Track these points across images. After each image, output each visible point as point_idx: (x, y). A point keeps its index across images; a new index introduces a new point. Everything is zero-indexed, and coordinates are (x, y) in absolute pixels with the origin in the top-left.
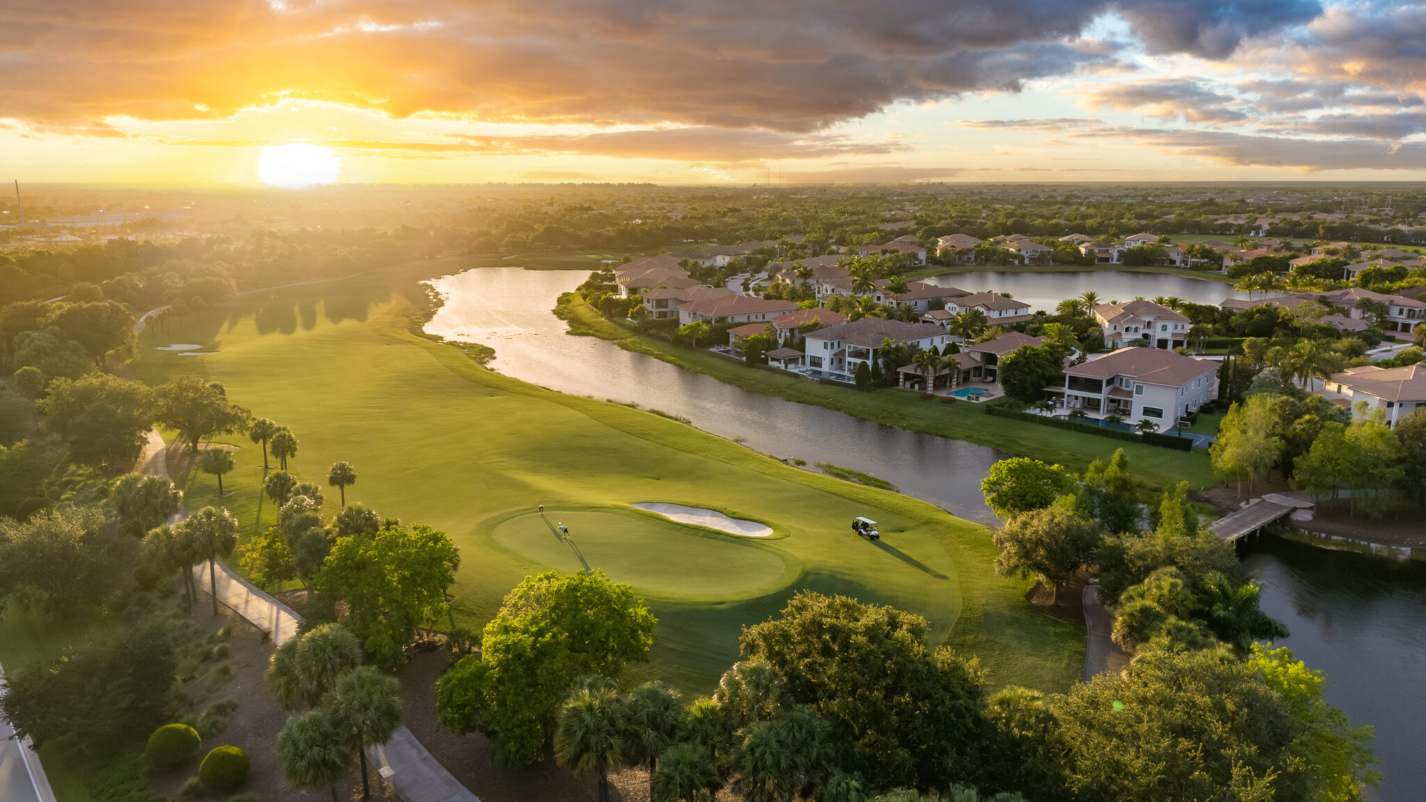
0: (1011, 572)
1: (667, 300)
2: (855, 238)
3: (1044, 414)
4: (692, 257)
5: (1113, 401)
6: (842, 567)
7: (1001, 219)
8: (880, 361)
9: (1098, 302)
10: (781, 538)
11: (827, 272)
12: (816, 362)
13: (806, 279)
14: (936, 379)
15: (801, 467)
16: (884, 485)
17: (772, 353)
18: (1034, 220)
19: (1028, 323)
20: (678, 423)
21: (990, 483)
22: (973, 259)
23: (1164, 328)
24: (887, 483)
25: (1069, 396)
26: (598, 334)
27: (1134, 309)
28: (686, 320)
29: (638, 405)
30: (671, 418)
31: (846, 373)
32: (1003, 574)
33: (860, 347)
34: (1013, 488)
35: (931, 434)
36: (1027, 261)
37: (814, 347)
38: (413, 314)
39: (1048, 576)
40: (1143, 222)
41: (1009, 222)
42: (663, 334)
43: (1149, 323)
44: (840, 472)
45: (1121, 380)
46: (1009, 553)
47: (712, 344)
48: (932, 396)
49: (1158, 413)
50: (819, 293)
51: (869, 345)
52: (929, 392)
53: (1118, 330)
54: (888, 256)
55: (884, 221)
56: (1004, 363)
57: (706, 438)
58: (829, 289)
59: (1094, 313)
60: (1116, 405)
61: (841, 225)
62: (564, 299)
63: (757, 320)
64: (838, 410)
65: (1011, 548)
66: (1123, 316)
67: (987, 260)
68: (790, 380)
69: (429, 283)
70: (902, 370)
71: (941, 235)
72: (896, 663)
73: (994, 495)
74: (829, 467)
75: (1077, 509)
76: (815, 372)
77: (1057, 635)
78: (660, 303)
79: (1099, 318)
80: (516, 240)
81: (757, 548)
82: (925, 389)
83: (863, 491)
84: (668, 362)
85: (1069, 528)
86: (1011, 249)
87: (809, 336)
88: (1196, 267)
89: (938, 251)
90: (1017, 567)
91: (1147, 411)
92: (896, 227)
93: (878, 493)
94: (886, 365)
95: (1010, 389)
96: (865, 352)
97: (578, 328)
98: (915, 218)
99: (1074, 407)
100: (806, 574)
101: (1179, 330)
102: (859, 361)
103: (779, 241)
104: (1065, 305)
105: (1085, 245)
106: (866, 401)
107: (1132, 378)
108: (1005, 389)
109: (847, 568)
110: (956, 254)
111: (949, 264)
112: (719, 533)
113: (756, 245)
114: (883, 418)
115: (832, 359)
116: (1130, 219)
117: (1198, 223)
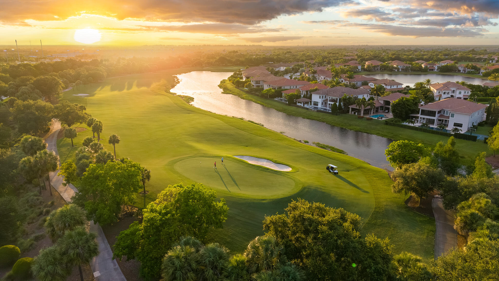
0: (400, 191)
1: (260, 81)
2: (334, 61)
3: (410, 124)
4: (271, 67)
5: (440, 120)
6: (321, 186)
7: (390, 56)
8: (342, 103)
9: (431, 83)
10: (295, 172)
11: (323, 72)
12: (316, 104)
13: (314, 74)
14: (365, 110)
15: (307, 144)
16: (341, 152)
17: (298, 100)
18: (403, 56)
19: (402, 90)
20: (258, 125)
21: (389, 151)
22: (379, 69)
23: (460, 93)
24: (343, 151)
25: (421, 118)
26: (233, 93)
27: (447, 85)
28: (266, 88)
29: (244, 119)
30: (256, 124)
31: (328, 108)
32: (395, 192)
33: (334, 98)
34: (400, 153)
35: (362, 132)
36: (400, 70)
37: (315, 98)
38: (168, 86)
39: (416, 193)
40: (447, 57)
41: (393, 57)
42: (257, 93)
43: (454, 91)
44: (323, 146)
45: (444, 111)
46: (399, 182)
47: (275, 97)
48: (363, 117)
49: (460, 125)
50: (319, 79)
51: (338, 97)
52: (362, 116)
53: (440, 93)
54: (346, 67)
55: (345, 56)
56: (393, 104)
57: (270, 131)
58: (323, 77)
59: (430, 87)
60: (441, 122)
61: (329, 57)
62: (223, 82)
63: (293, 88)
64: (324, 122)
65: (399, 180)
66: (443, 87)
67: (385, 70)
68: (304, 111)
69: (176, 76)
70: (351, 107)
71: (367, 61)
72: (344, 242)
73: (390, 156)
74: (319, 144)
75: (431, 163)
76: (315, 108)
77: (421, 221)
78: (257, 82)
79: (432, 89)
80: (209, 61)
81: (284, 176)
82: (360, 114)
83: (332, 154)
84: (258, 103)
85: (428, 171)
86: (394, 66)
87: (314, 93)
88: (469, 73)
89: (366, 66)
90: (402, 189)
91: (455, 125)
92: (350, 58)
93: (338, 155)
94: (345, 105)
95: (396, 115)
96: (336, 100)
97: (226, 91)
98: (357, 55)
99: (423, 123)
100: (304, 188)
101: (466, 94)
102: (333, 103)
103: (305, 62)
104: (417, 84)
105: (424, 64)
106: (336, 119)
107: (449, 111)
108: (393, 115)
109: (323, 186)
110: (373, 67)
111: (370, 70)
112: (268, 169)
113: (296, 64)
114: (342, 125)
115: (322, 103)
116: (441, 56)
117: (469, 57)
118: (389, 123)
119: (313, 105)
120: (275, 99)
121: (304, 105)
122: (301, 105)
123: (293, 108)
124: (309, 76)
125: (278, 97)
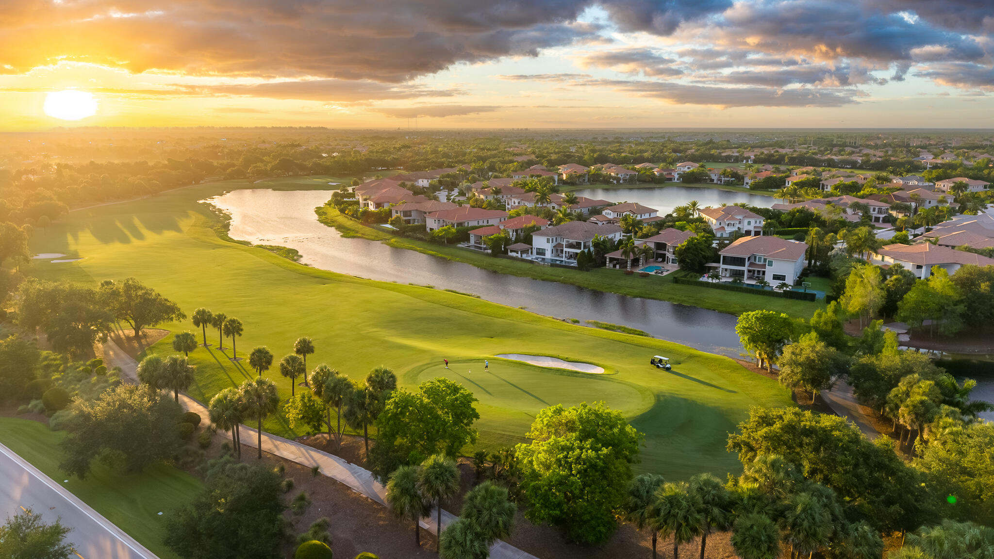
1: (410, 211)
5: (749, 271)
8: (592, 250)
9: (698, 207)
12: (541, 252)
13: (497, 195)
15: (578, 324)
16: (642, 334)
17: (509, 247)
20: (470, 297)
23: (749, 223)
25: (723, 269)
26: (364, 237)
27: (730, 211)
28: (433, 226)
30: (464, 294)
31: (564, 259)
33: (574, 241)
36: (621, 181)
37: (539, 242)
38: (214, 225)
42: (417, 236)
43: (740, 220)
44: (605, 326)
45: (755, 257)
47: (460, 243)
48: (629, 273)
49: (783, 278)
50: (508, 204)
52: (628, 270)
53: (722, 225)
56: (675, 249)
58: (517, 202)
59: (699, 214)
60: (752, 274)
62: (321, 212)
66: (724, 215)
67: (596, 181)
70: (608, 256)
71: (557, 164)
74: (597, 323)
76: (540, 259)
78: (406, 213)
79: (705, 218)
82: (625, 267)
86: (612, 174)
87: (537, 235)
88: (728, 184)
89: (565, 175)
91: (775, 277)
92: (525, 159)
93: (644, 339)
94: (597, 252)
95: (682, 266)
97: (347, 232)
98: (533, 153)
99: (726, 276)
101: (758, 225)
104: (676, 210)
105: (655, 170)
107: (764, 256)
110: (576, 177)
115: (553, 250)
117: (713, 155)
118: (680, 280)
119: (535, 256)
120: (460, 245)
121: (521, 256)
122: (517, 255)
123: (501, 262)
124: (487, 198)
125: (464, 241)
